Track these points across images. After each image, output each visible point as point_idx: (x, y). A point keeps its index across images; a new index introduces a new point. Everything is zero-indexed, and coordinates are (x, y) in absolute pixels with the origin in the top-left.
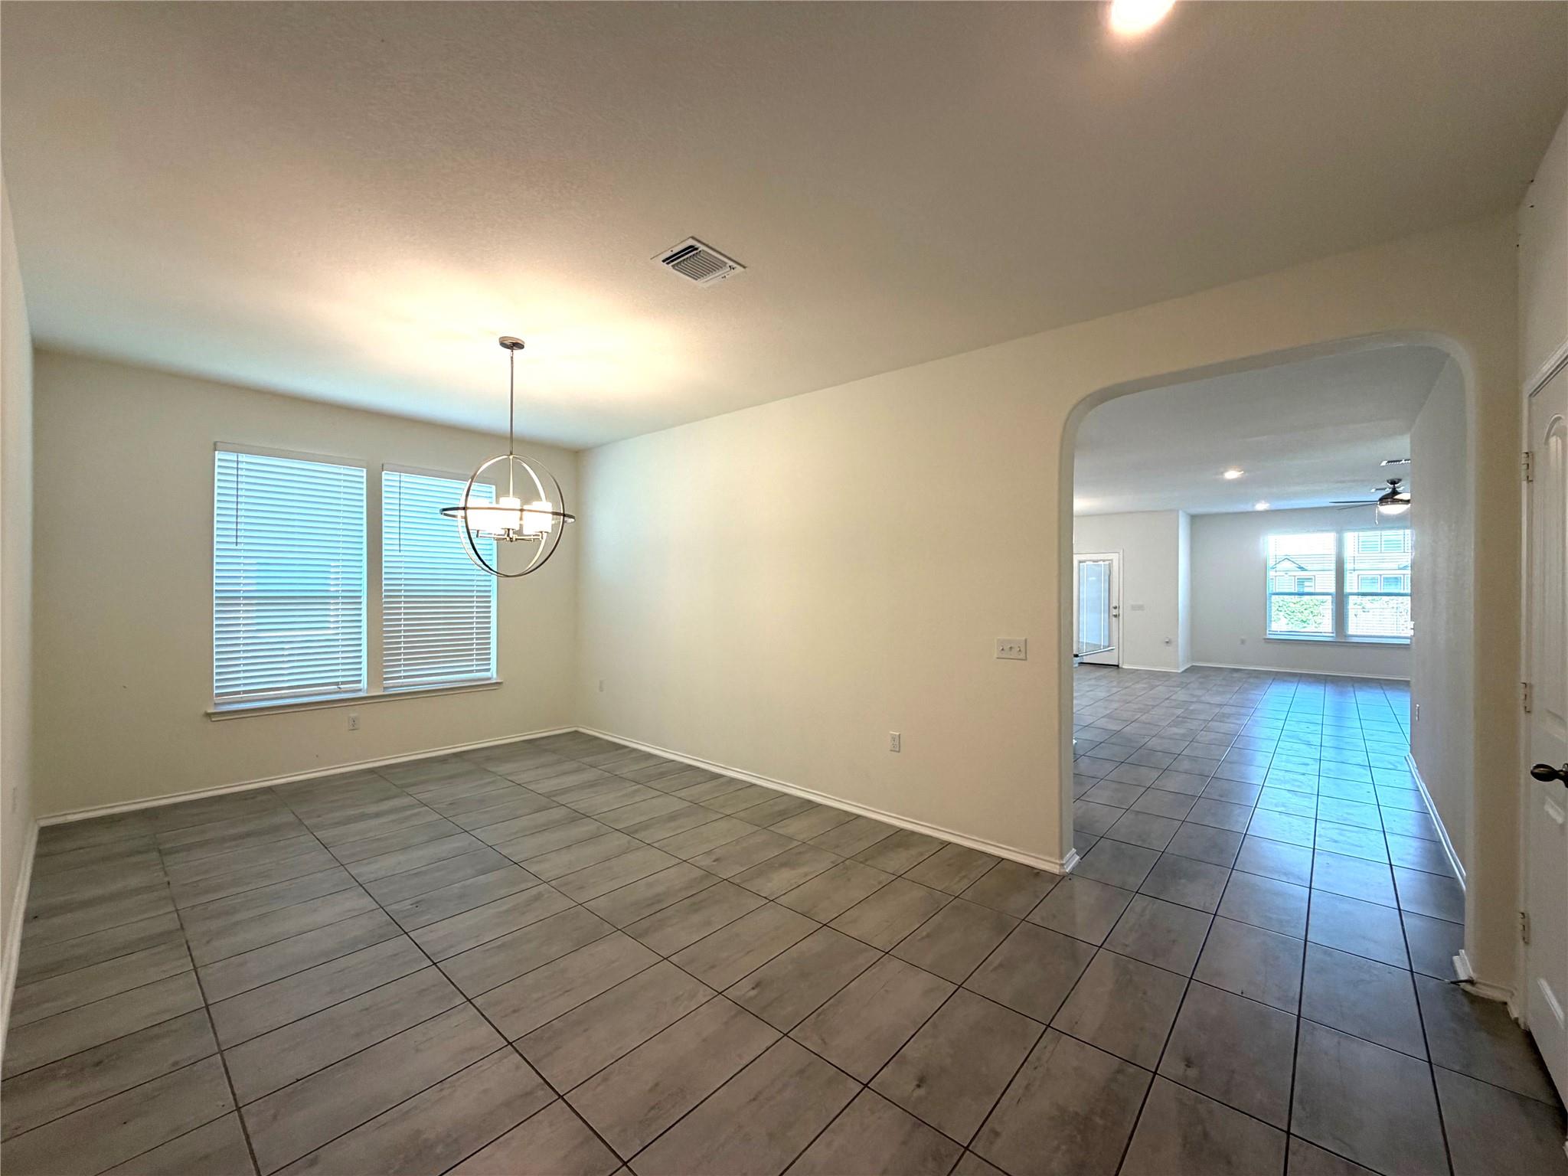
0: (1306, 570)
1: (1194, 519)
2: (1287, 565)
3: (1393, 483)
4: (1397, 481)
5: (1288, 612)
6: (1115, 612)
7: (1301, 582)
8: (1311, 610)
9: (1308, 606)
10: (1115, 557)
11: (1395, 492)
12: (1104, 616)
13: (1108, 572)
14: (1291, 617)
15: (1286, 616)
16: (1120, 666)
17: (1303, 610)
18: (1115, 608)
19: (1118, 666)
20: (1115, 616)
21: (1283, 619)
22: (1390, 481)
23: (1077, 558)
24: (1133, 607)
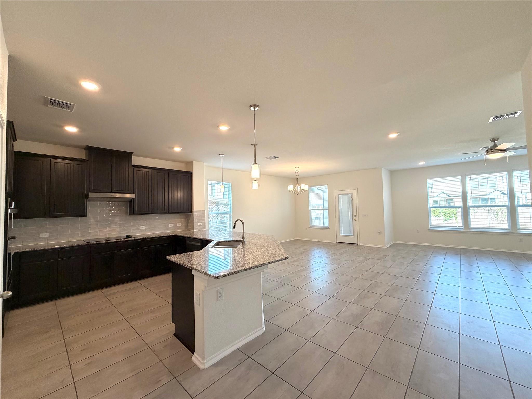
0: (450, 196)
1: (392, 173)
2: (443, 195)
3: (494, 140)
4: (496, 139)
5: (444, 213)
6: (355, 218)
7: (449, 201)
8: (453, 212)
9: (452, 211)
10: (354, 192)
11: (495, 146)
12: (351, 220)
13: (351, 200)
14: (445, 215)
15: (443, 215)
16: (359, 244)
17: (450, 212)
18: (355, 216)
19: (357, 244)
20: (355, 220)
21: (442, 216)
22: (492, 140)
23: (337, 193)
24: (363, 216)
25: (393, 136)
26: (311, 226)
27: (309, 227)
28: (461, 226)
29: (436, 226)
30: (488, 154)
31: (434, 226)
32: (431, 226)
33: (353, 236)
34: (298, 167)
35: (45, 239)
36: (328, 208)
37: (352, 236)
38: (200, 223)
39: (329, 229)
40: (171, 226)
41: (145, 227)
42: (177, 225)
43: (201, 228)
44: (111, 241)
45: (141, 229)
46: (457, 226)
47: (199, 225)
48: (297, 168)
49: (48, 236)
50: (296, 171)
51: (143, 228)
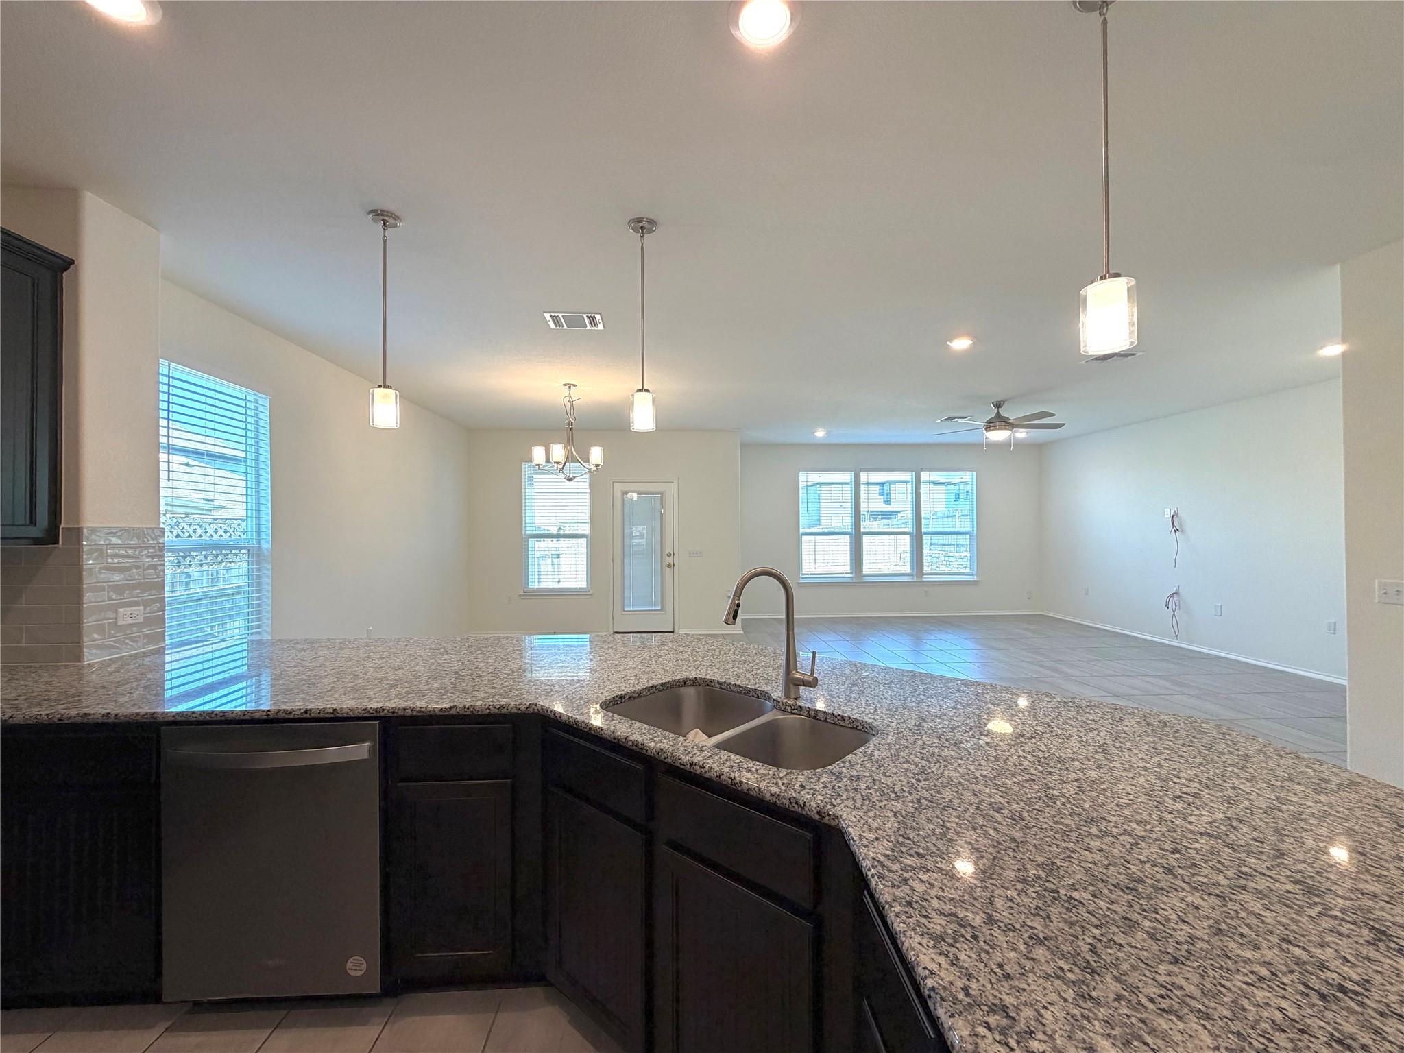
3: (998, 404)
4: (1002, 403)
6: (669, 560)
8: (837, 544)
10: (668, 488)
16: (676, 632)
18: (669, 555)
19: (673, 632)
20: (669, 566)
22: (995, 403)
23: (620, 488)
24: (690, 553)
25: (961, 344)
26: (525, 590)
27: (522, 593)
28: (849, 572)
29: (811, 574)
30: (990, 430)
31: (808, 574)
32: (802, 574)
33: (662, 609)
34: (574, 386)
36: (587, 532)
37: (658, 612)
39: (588, 595)
46: (843, 574)
48: (570, 387)
50: (567, 399)
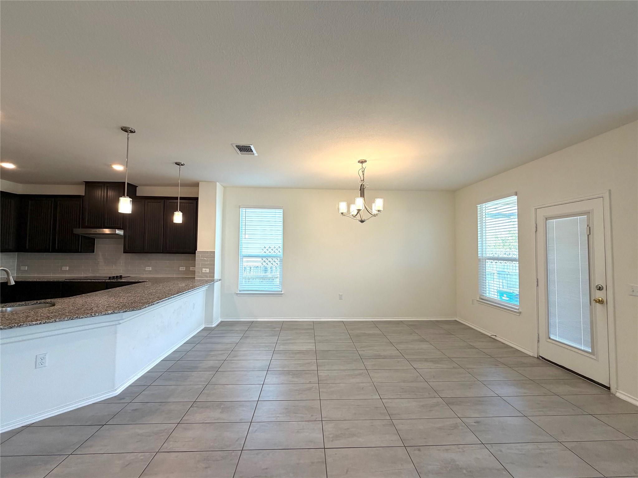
6: (599, 295)
12: (584, 299)
16: (612, 390)
18: (600, 289)
20: (601, 302)
23: (542, 213)
33: (592, 353)
34: (366, 161)
35: (65, 272)
37: (588, 355)
38: (205, 269)
39: (520, 313)
40: (182, 270)
41: (150, 269)
42: (191, 270)
43: (207, 277)
44: (82, 280)
45: (146, 270)
47: (203, 272)
48: (362, 162)
49: (68, 270)
51: (148, 270)
